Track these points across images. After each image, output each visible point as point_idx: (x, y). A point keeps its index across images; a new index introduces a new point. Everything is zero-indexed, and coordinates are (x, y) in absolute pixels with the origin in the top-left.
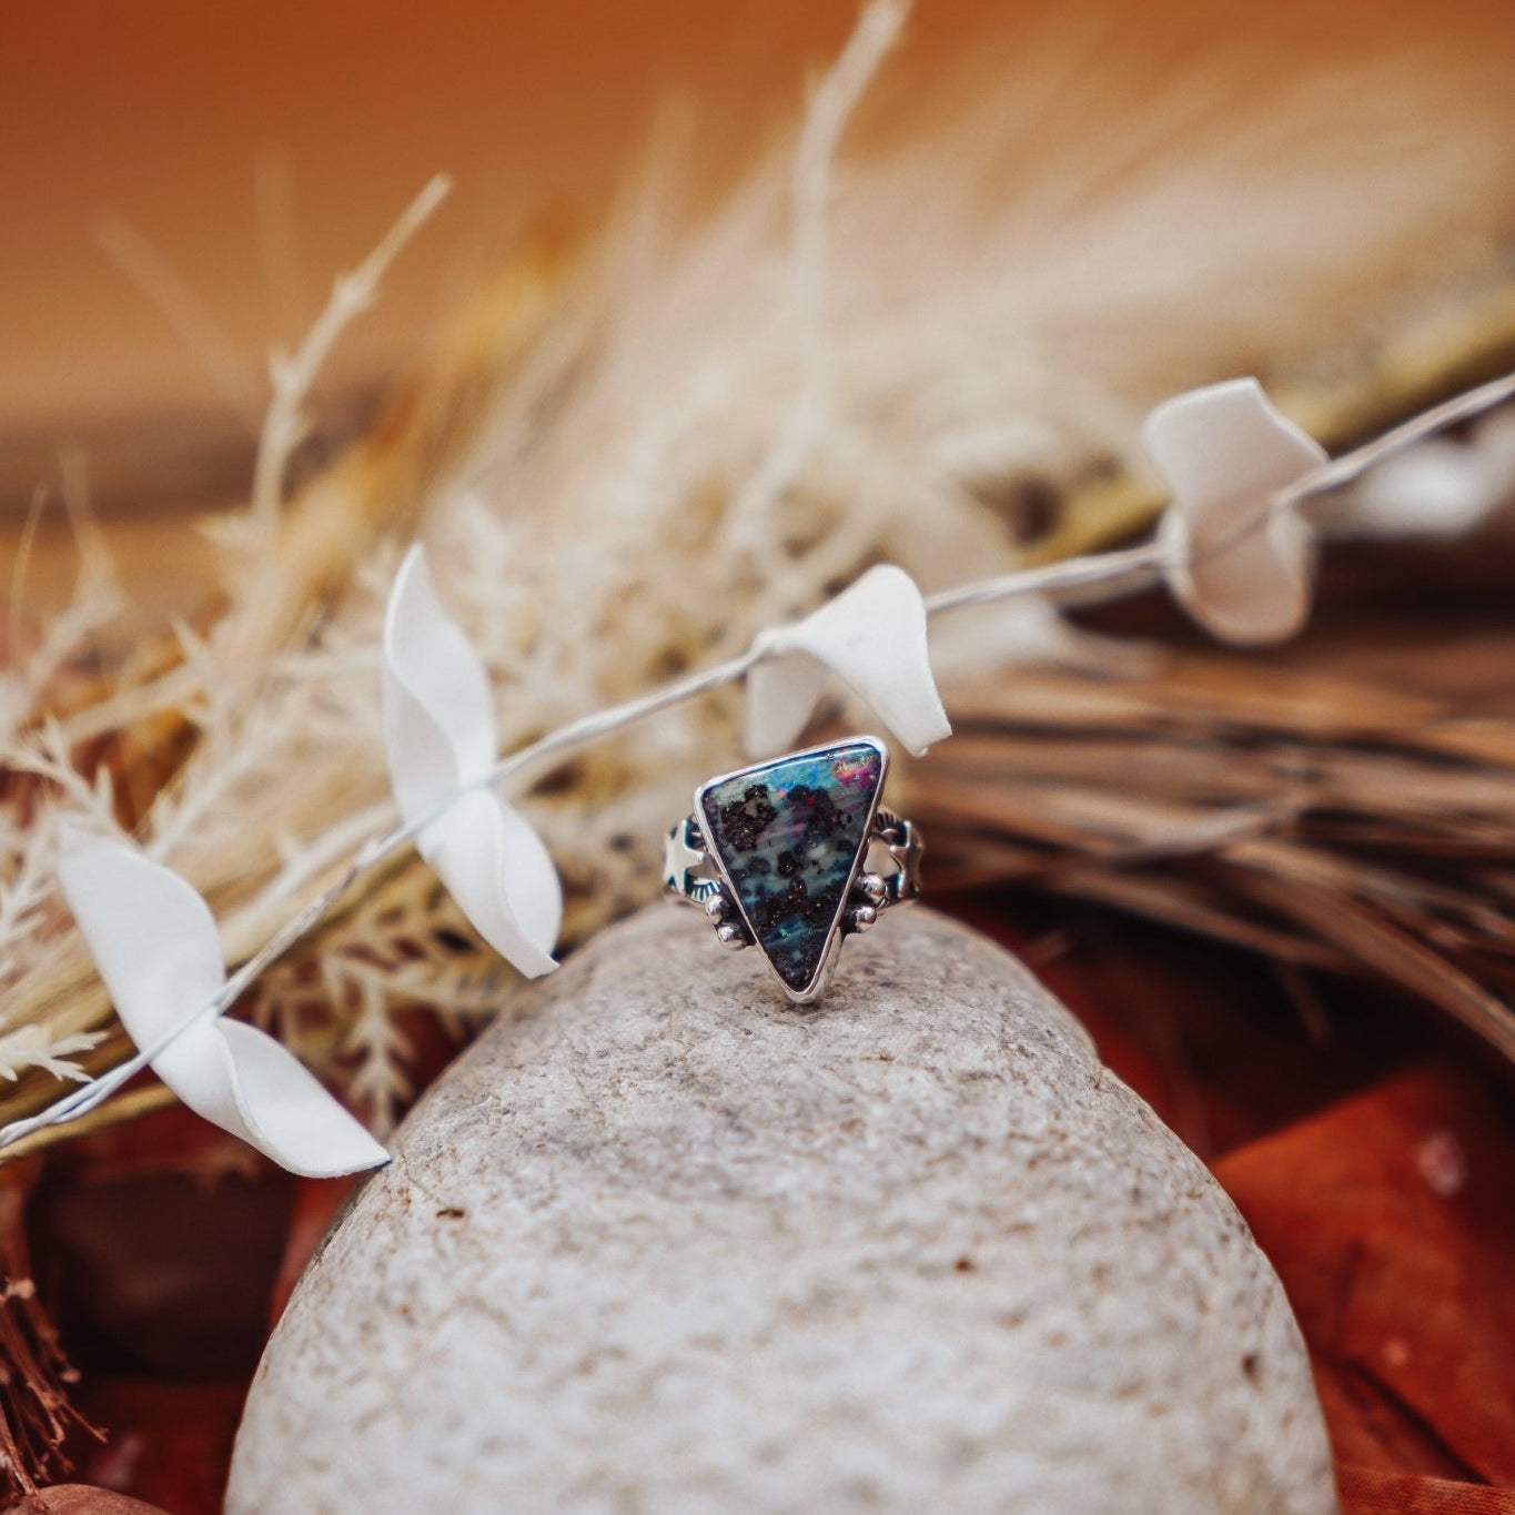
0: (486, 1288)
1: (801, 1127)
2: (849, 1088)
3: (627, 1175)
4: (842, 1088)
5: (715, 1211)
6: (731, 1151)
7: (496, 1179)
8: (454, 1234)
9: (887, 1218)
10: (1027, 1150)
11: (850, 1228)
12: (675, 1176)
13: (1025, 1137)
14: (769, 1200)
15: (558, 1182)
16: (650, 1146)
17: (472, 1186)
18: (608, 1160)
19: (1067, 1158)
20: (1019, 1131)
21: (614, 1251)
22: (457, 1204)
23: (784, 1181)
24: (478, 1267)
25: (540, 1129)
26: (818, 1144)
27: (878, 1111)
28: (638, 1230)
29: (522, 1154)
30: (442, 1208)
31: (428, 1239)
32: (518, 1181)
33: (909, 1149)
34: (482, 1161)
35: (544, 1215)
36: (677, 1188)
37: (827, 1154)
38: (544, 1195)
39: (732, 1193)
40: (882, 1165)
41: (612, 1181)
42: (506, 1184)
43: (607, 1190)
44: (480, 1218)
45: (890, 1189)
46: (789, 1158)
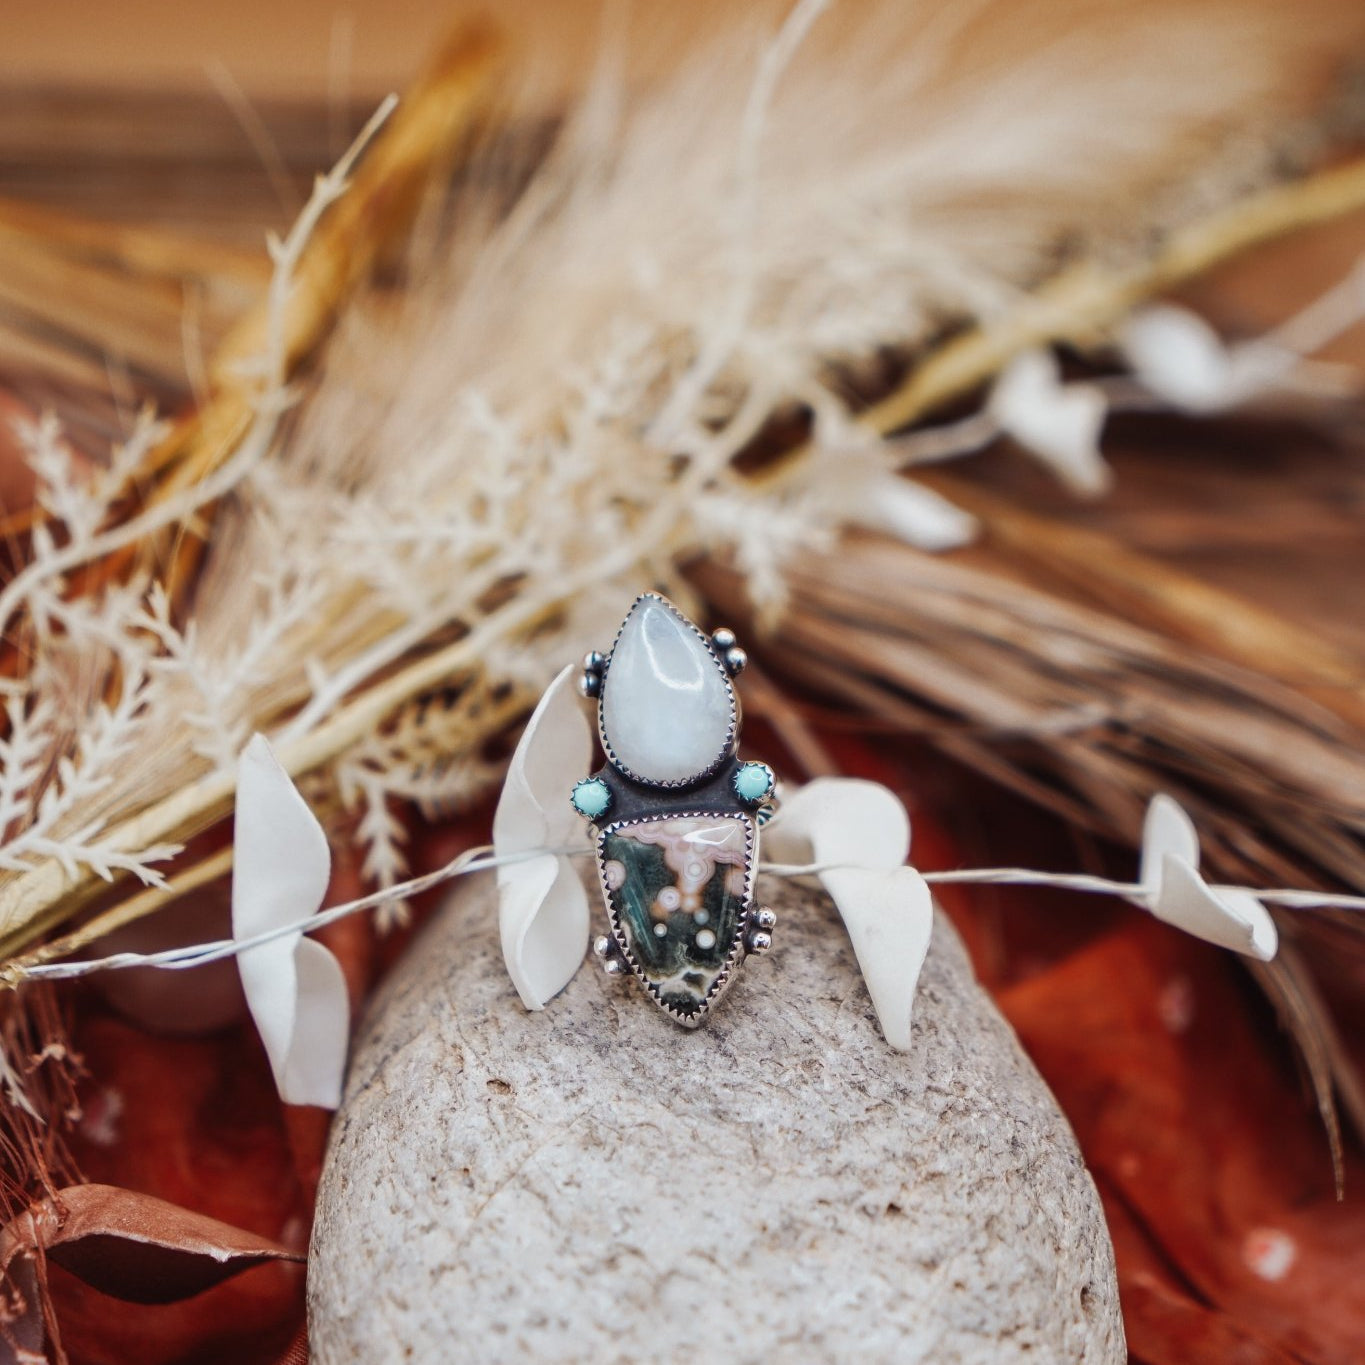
0: (530, 1167)
1: (772, 1060)
2: (810, 1029)
3: (638, 1080)
4: (804, 1029)
5: (707, 1129)
6: (720, 1075)
7: (535, 1061)
8: (503, 1107)
9: (839, 1159)
10: (939, 1102)
11: (811, 1166)
12: (676, 1090)
13: (937, 1090)
14: (748, 1126)
15: (584, 1076)
16: (656, 1055)
17: (516, 1064)
18: (624, 1062)
19: (967, 1111)
20: (934, 1084)
21: (630, 1153)
22: (504, 1077)
23: (761, 1112)
24: (524, 1144)
25: (566, 1016)
26: (786, 1078)
27: (831, 1055)
28: (647, 1135)
29: (554, 1040)
30: (493, 1079)
31: (482, 1107)
32: (552, 1068)
33: (855, 1094)
34: (522, 1038)
35: (575, 1108)
36: (678, 1102)
37: (792, 1089)
38: (574, 1087)
39: (720, 1115)
40: (834, 1107)
41: (626, 1083)
42: (542, 1069)
43: (623, 1093)
44: (525, 1100)
45: (840, 1131)
46: (763, 1088)
